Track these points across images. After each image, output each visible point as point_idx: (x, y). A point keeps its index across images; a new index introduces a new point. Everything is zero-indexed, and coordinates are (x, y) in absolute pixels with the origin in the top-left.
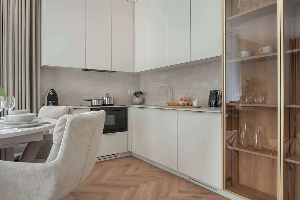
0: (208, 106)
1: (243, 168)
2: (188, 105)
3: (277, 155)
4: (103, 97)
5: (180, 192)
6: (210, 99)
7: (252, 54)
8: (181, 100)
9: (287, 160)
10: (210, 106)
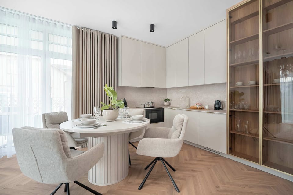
0: (214, 109)
1: (237, 143)
2: (202, 108)
3: (259, 136)
4: (149, 103)
5: (202, 155)
6: (215, 105)
7: (243, 84)
8: (197, 105)
9: (264, 139)
10: (215, 108)
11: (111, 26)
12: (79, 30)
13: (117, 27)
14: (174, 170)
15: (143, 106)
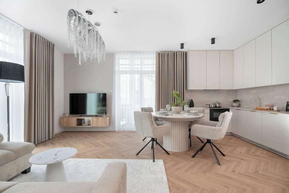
0: (285, 110)
2: (270, 109)
4: (215, 103)
6: (287, 106)
8: (266, 106)
11: (180, 46)
12: (160, 53)
13: (184, 47)
14: (224, 155)
15: (209, 106)
